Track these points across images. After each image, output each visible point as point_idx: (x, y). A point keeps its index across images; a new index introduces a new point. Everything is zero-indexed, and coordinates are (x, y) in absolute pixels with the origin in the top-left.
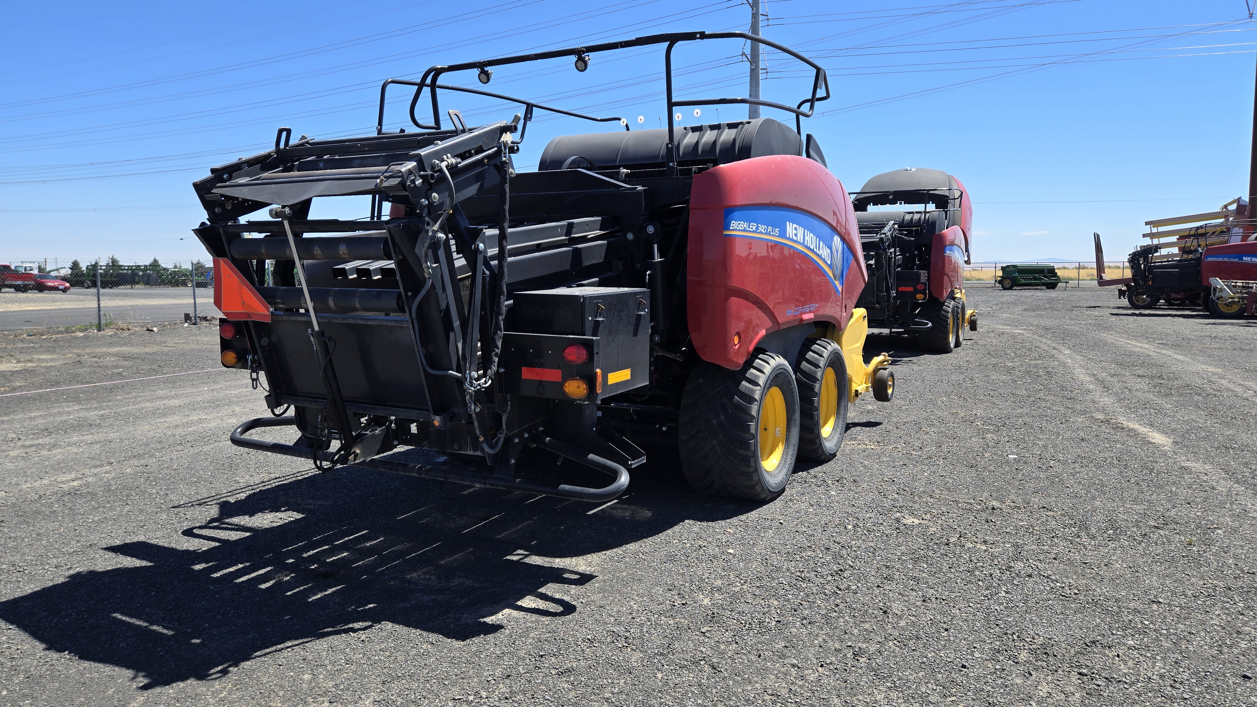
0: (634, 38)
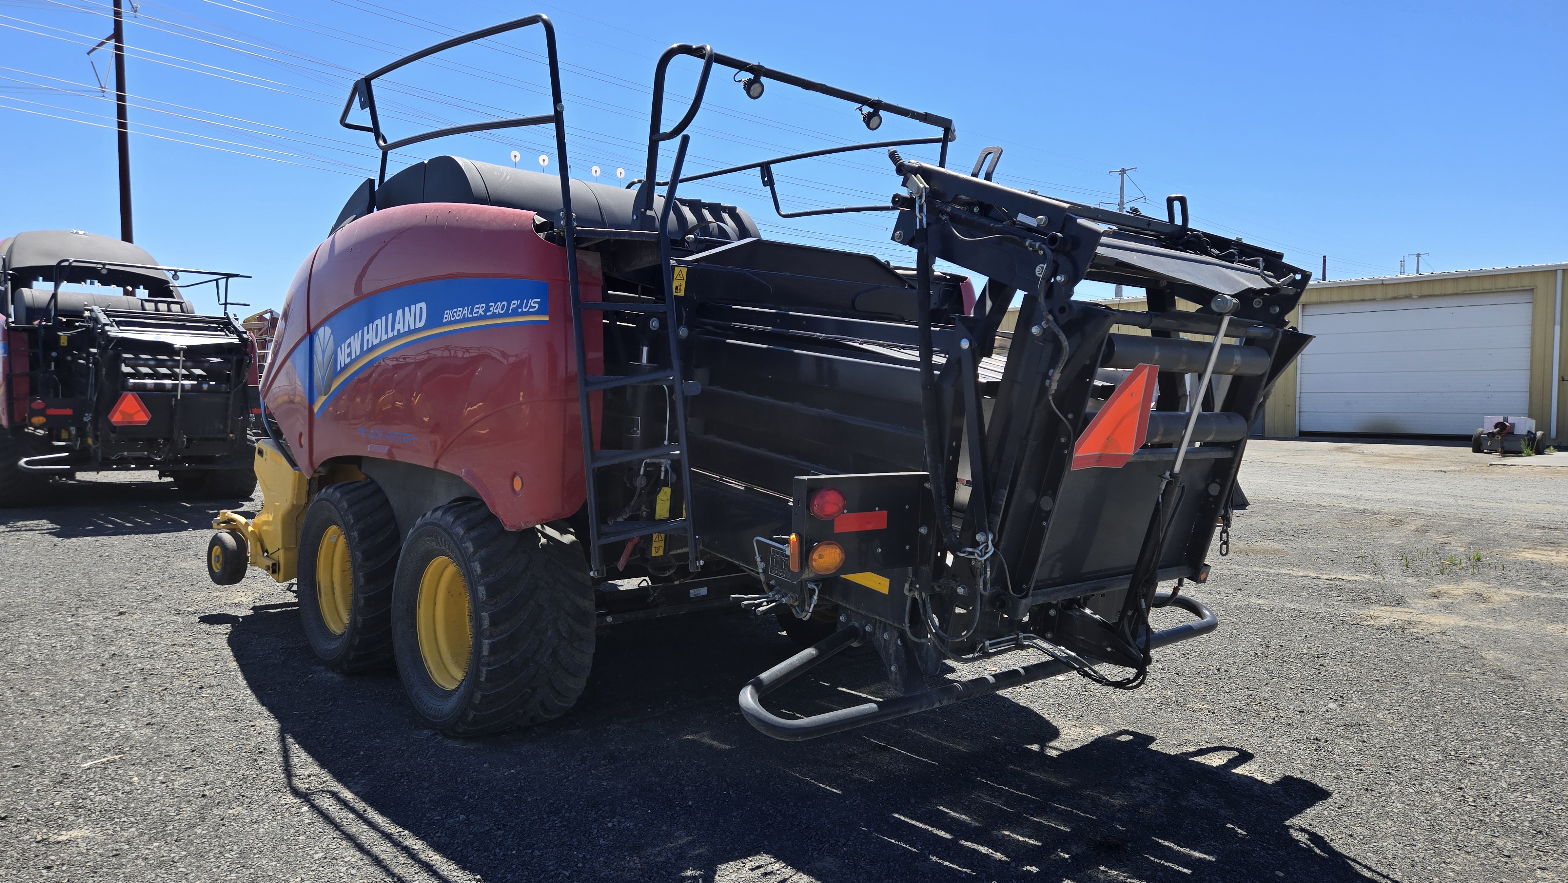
0: (922, 111)
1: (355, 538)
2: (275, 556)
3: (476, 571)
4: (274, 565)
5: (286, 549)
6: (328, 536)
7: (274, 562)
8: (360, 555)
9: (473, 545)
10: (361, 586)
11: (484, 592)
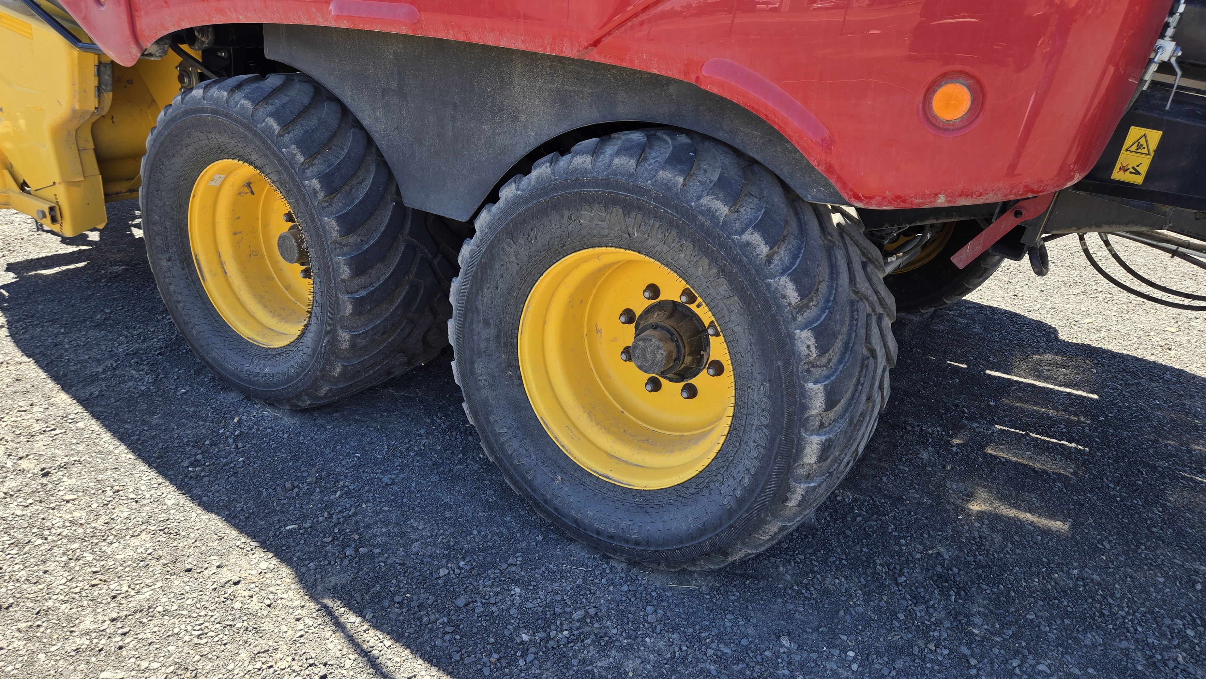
1: (315, 192)
2: (49, 193)
3: (784, 297)
4: (51, 209)
5: (70, 184)
6: (207, 177)
7: (52, 205)
8: (334, 224)
9: (764, 238)
10: (343, 281)
11: (812, 342)
